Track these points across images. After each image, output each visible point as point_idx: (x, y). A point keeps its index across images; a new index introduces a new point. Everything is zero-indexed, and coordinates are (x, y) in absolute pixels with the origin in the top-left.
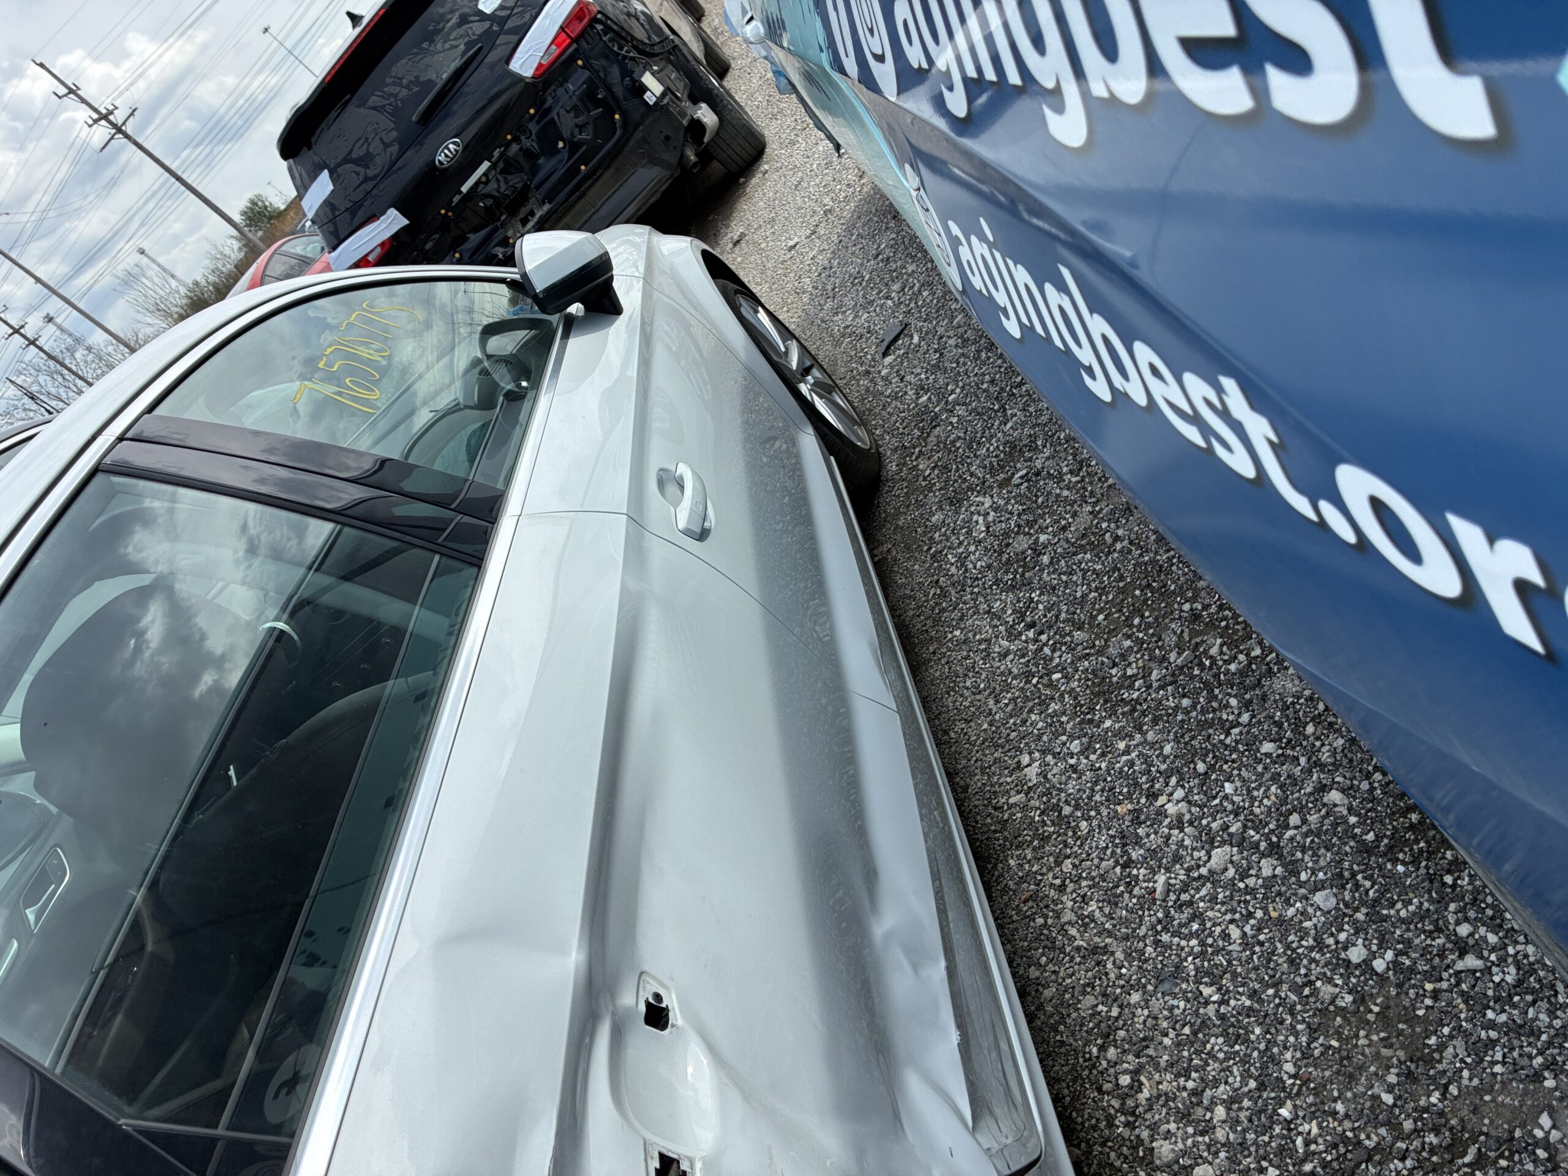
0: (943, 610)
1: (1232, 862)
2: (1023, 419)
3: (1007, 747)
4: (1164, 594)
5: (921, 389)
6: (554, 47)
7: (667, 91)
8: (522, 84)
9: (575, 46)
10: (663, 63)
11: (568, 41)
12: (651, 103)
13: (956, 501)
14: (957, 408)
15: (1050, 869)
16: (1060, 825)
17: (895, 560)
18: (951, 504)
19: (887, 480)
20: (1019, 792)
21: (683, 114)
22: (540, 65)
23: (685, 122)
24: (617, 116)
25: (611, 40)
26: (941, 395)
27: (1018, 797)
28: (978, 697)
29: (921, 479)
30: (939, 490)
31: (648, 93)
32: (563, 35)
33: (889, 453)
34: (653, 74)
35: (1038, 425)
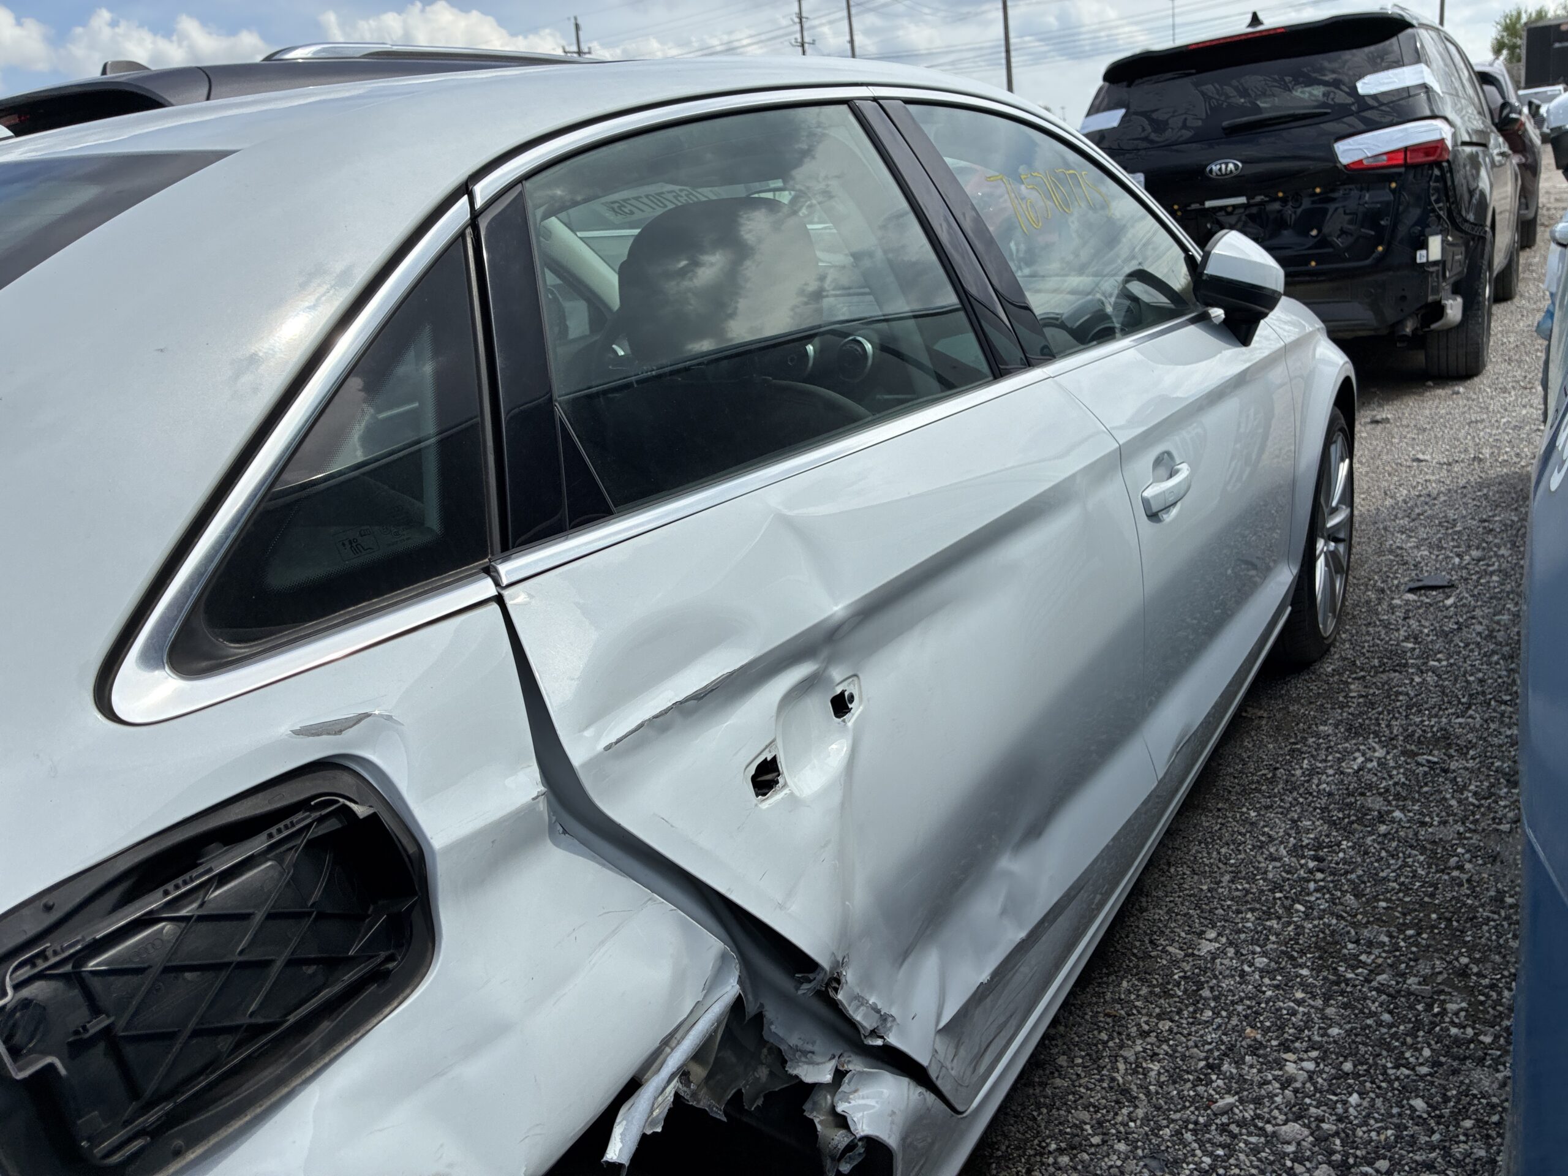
0: (1259, 791)
1: (1299, 1144)
2: (1478, 726)
3: (1206, 915)
4: (1457, 937)
5: (1416, 638)
6: (1385, 157)
7: (1442, 263)
8: (1331, 165)
9: (1402, 170)
10: (1460, 241)
11: (1401, 162)
12: (1418, 261)
13: (1353, 731)
14: (1430, 674)
15: (1150, 1015)
16: (1189, 998)
17: (1259, 727)
18: (1349, 730)
19: (1314, 673)
20: (1181, 949)
21: (1436, 290)
22: (1360, 162)
23: (1431, 298)
24: (1380, 248)
25: (1436, 190)
26: (1427, 654)
27: (1177, 951)
28: (1221, 865)
29: (1343, 694)
30: (1349, 714)
31: (1424, 252)
32: (1402, 156)
33: (1337, 656)
34: (1443, 241)
35: (1485, 740)
